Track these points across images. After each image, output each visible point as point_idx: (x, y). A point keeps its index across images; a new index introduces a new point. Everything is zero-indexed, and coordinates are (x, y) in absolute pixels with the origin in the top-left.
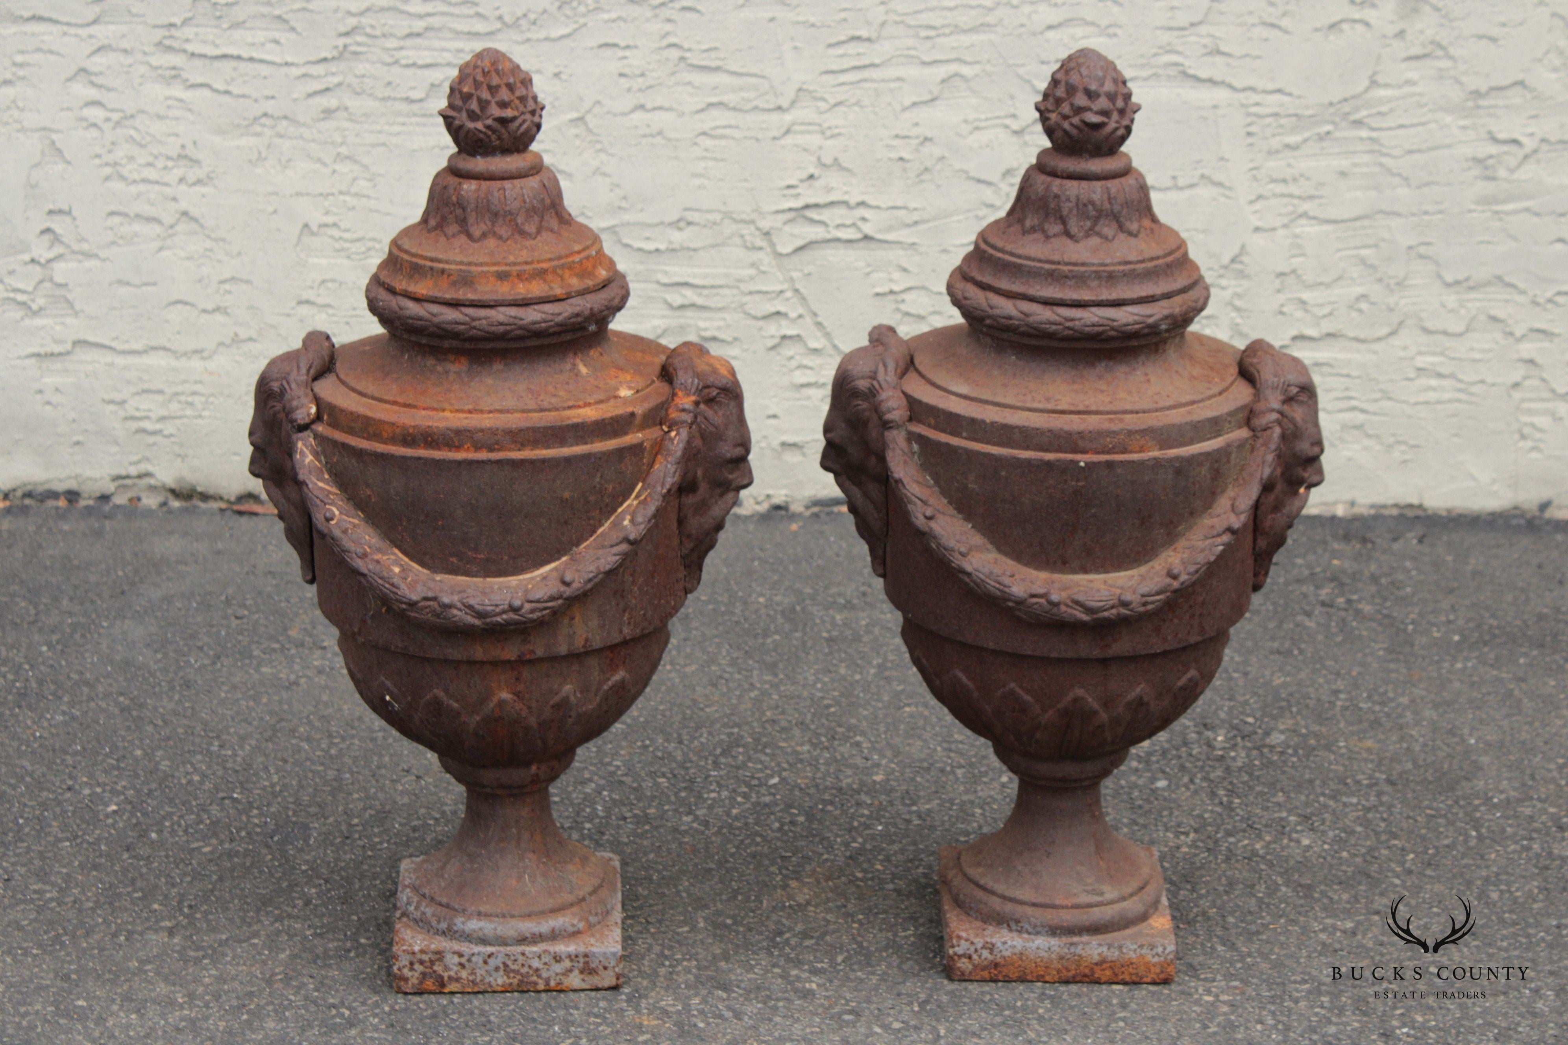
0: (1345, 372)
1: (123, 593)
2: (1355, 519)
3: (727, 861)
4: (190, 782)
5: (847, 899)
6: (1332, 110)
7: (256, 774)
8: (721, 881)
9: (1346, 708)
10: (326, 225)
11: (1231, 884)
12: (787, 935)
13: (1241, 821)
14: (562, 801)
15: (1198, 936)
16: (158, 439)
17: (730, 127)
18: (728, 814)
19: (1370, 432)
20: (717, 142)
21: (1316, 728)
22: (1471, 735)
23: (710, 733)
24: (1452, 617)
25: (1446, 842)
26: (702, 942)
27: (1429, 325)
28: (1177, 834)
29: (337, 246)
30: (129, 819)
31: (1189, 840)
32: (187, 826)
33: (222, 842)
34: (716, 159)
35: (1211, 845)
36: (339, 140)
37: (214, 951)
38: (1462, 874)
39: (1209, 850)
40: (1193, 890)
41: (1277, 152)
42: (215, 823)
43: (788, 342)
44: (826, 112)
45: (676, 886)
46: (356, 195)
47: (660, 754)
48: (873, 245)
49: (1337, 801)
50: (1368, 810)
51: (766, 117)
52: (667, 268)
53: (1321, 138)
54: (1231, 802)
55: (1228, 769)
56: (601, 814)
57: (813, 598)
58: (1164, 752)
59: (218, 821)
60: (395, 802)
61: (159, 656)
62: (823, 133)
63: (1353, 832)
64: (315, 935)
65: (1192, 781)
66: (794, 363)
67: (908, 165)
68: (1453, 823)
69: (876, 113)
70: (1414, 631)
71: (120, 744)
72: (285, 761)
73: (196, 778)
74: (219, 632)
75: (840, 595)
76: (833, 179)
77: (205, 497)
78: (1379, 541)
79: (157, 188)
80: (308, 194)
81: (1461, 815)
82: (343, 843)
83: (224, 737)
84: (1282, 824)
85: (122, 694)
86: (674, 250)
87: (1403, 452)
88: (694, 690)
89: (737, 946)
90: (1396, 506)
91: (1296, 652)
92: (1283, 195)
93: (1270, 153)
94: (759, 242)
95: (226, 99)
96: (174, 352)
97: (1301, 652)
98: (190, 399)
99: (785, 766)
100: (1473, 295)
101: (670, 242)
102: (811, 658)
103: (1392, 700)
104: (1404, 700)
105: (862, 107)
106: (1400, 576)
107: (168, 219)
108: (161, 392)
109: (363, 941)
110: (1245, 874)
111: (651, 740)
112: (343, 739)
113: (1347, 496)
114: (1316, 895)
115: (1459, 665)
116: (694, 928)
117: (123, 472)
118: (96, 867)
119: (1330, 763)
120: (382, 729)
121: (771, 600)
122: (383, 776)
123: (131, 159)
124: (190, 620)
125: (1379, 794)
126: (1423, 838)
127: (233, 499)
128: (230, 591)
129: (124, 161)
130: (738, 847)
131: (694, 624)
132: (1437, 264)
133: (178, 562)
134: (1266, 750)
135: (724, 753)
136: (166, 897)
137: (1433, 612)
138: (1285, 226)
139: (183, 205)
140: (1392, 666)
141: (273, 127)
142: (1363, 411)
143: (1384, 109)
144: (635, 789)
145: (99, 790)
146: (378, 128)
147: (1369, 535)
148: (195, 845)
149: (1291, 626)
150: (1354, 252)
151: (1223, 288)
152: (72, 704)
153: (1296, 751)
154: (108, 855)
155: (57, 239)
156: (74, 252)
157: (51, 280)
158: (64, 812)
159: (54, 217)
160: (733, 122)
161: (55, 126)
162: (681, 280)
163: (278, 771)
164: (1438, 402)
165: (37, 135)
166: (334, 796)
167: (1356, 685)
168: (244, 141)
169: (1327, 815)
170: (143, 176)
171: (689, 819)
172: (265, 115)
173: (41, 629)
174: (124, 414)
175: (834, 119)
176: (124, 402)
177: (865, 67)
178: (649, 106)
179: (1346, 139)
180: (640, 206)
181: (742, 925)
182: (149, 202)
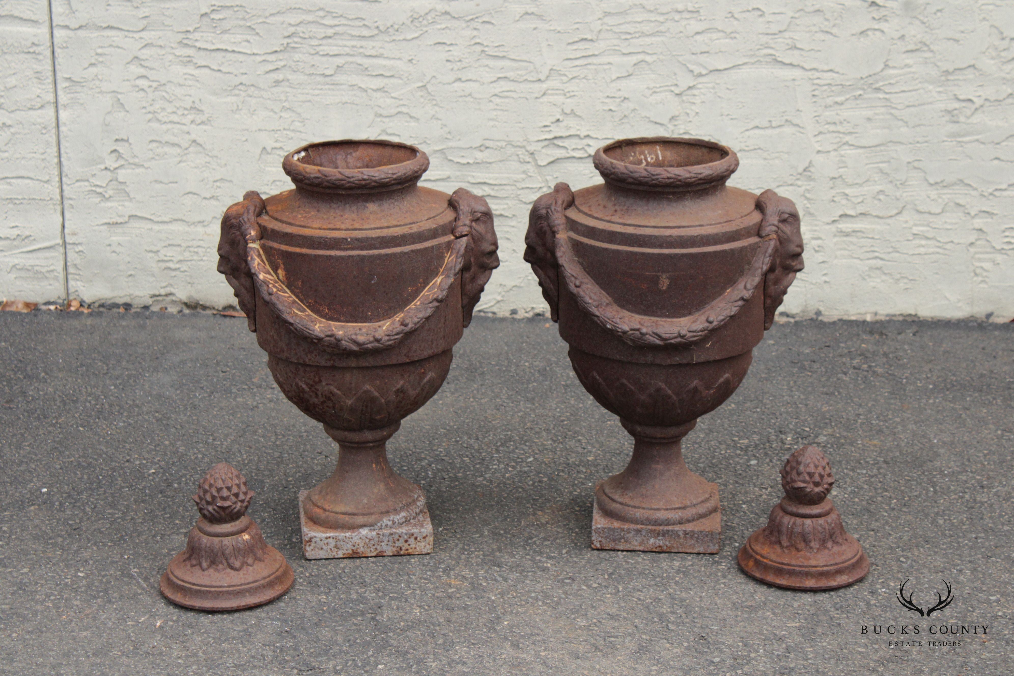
0: (871, 236)
1: (157, 358)
2: (877, 322)
3: (502, 501)
4: (196, 458)
5: (570, 521)
6: (862, 82)
7: (234, 454)
8: (498, 511)
9: (864, 423)
10: (276, 148)
12: (535, 539)
14: (408, 469)
16: (177, 273)
17: (511, 91)
18: (504, 477)
19: (886, 271)
20: (503, 100)
21: (845, 434)
22: (935, 438)
23: (494, 435)
24: (929, 375)
25: (915, 494)
26: (486, 542)
27: (920, 208)
28: (761, 489)
30: (162, 477)
31: (767, 492)
34: (503, 110)
36: (284, 99)
38: (923, 511)
41: (830, 106)
44: (567, 82)
45: (472, 514)
46: (293, 130)
47: (465, 445)
49: (854, 472)
50: (872, 477)
51: (532, 85)
52: (474, 174)
53: (856, 98)
56: (431, 476)
58: (756, 446)
60: (313, 469)
61: (178, 392)
62: (565, 95)
63: (862, 488)
65: (771, 461)
67: (615, 114)
68: (920, 484)
69: (596, 84)
70: (907, 382)
71: (156, 438)
72: (251, 448)
73: (200, 456)
74: (213, 379)
76: (571, 122)
77: (204, 308)
78: (890, 334)
79: (178, 126)
80: (265, 130)
81: (925, 480)
82: (283, 490)
83: (216, 435)
85: (157, 412)
86: (478, 163)
87: (906, 283)
88: (486, 412)
89: (506, 545)
90: (901, 315)
91: (836, 394)
92: (834, 132)
93: (826, 107)
94: (528, 159)
95: (218, 74)
96: (187, 222)
97: (840, 393)
98: (196, 250)
99: (537, 452)
100: (945, 191)
101: (476, 159)
103: (890, 419)
104: (898, 420)
105: (587, 80)
106: (901, 353)
107: (184, 144)
108: (179, 246)
109: (294, 540)
111: (461, 438)
113: (873, 309)
115: (931, 401)
116: (482, 535)
117: (157, 293)
118: (143, 501)
119: (852, 452)
121: (532, 364)
122: (306, 456)
123: (163, 109)
124: (196, 373)
125: (879, 469)
126: (902, 492)
127: (220, 308)
128: (219, 358)
129: (159, 111)
130: (508, 494)
131: (487, 377)
132: (925, 173)
133: (189, 342)
135: (502, 445)
136: (183, 517)
137: (918, 372)
138: (835, 150)
139: (193, 136)
140: (892, 401)
141: (245, 91)
142: (881, 259)
143: (892, 81)
144: (450, 463)
145: (144, 462)
146: (307, 91)
147: (884, 331)
149: (835, 379)
150: (876, 165)
151: (799, 186)
152: (129, 417)
153: (832, 446)
154: (150, 495)
155: (120, 156)
156: (130, 164)
157: (117, 180)
158: (125, 473)
159: (119, 143)
160: (512, 89)
161: (120, 90)
162: (482, 181)
163: (246, 452)
164: (926, 254)
165: (109, 95)
166: (278, 466)
167: (870, 412)
168: (229, 99)
169: (848, 480)
170: (170, 119)
171: (481, 479)
172: (241, 84)
173: (110, 377)
174: (158, 259)
175: (571, 87)
176: (158, 251)
177: (589, 56)
178: (463, 79)
179: (870, 99)
180: (458, 138)
181: (509, 533)
182: (173, 134)
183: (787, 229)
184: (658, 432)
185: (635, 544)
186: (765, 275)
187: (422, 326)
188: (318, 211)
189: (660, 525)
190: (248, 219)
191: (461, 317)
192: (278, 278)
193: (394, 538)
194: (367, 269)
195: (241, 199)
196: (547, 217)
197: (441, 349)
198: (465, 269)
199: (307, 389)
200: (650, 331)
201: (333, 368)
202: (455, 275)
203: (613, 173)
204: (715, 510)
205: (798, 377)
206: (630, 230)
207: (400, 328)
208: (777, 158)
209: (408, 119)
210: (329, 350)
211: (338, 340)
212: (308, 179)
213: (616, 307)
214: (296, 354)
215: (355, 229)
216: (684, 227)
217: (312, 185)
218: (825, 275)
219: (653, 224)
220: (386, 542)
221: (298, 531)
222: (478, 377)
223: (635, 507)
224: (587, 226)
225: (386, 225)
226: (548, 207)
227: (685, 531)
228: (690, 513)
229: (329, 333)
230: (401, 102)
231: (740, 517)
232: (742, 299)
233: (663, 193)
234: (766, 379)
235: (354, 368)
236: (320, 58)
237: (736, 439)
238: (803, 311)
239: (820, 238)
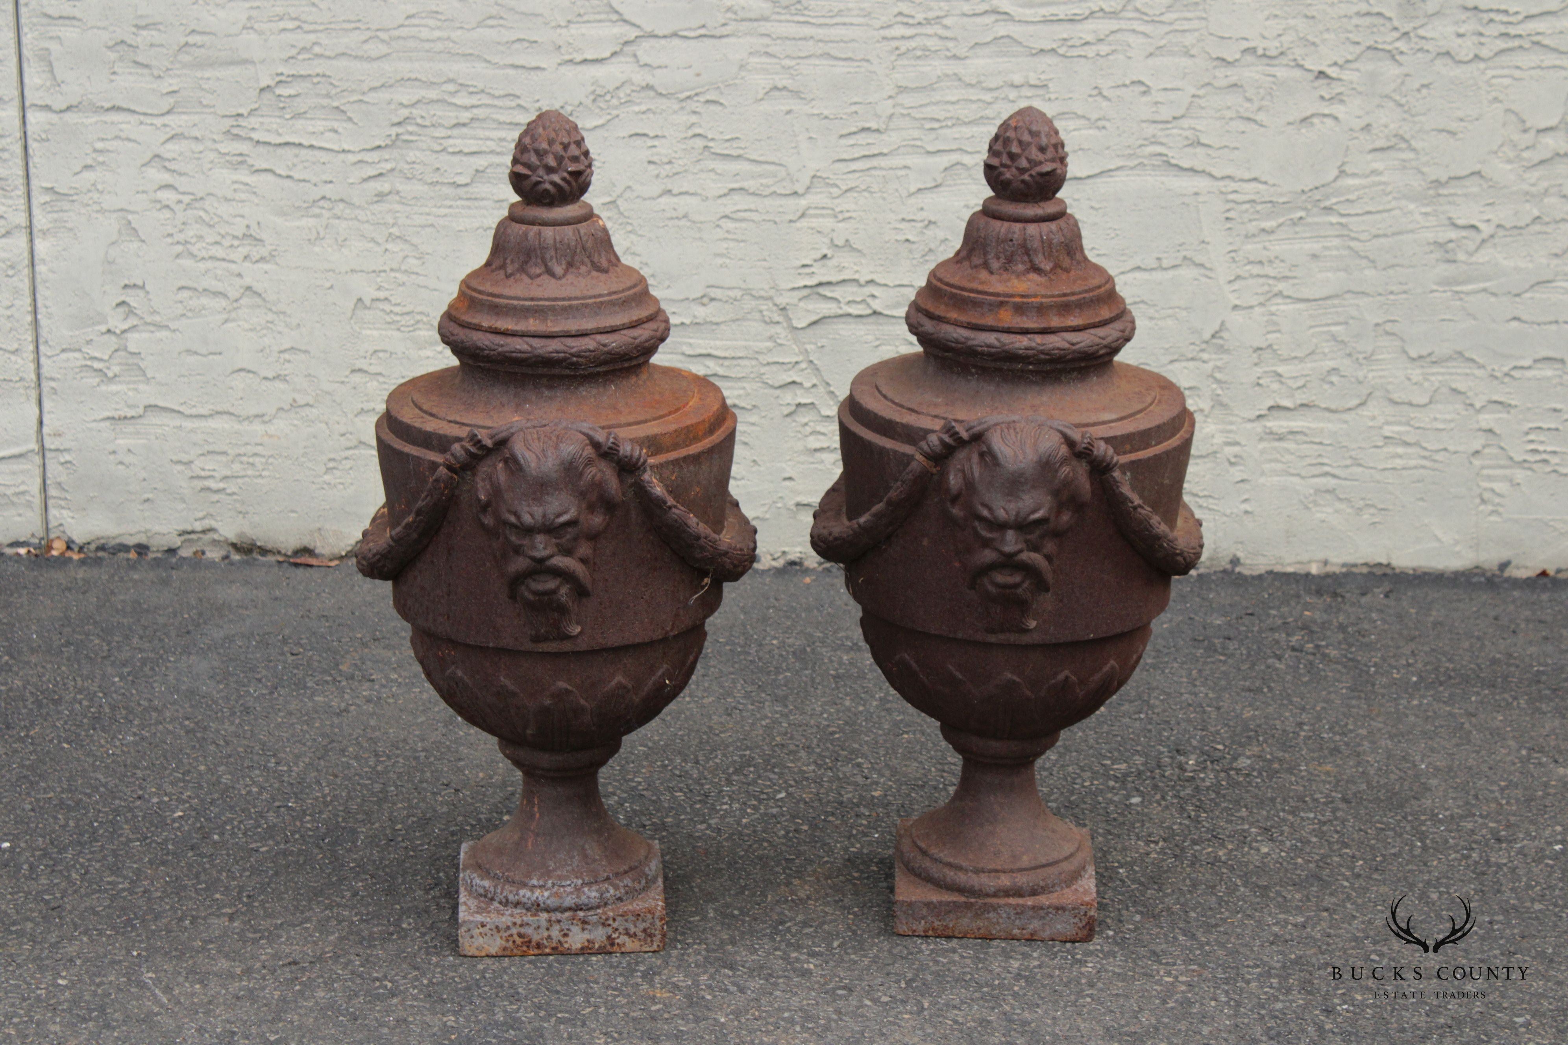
0: (1317, 440)
1: (188, 632)
2: (1327, 576)
3: (736, 862)
4: (249, 793)
5: (844, 895)
6: (1304, 197)
7: (309, 787)
8: (730, 879)
9: (1310, 738)
10: (378, 300)
11: (1194, 885)
12: (789, 924)
13: (1206, 832)
15: (1162, 928)
16: (221, 496)
17: (750, 210)
18: (739, 823)
19: (1342, 496)
20: (738, 225)
21: (1280, 754)
22: (1422, 761)
23: (724, 755)
24: (1411, 661)
25: (1393, 851)
26: (711, 929)
27: (1395, 396)
28: (1148, 842)
29: (388, 319)
30: (194, 823)
31: (1158, 848)
32: (246, 830)
33: (278, 844)
34: (737, 241)
35: (1178, 852)
36: (391, 221)
37: (270, 933)
38: (1405, 878)
39: (1176, 856)
40: (1160, 890)
41: (1254, 235)
42: (271, 828)
43: (802, 409)
44: (838, 197)
46: (406, 272)
47: (677, 773)
48: (881, 320)
49: (1295, 816)
50: (1325, 823)
51: (783, 201)
52: (692, 341)
53: (1294, 223)
54: (1199, 816)
55: (1197, 788)
57: (822, 641)
58: (1140, 774)
59: (275, 825)
60: (435, 811)
61: (221, 686)
62: (835, 217)
63: (1309, 842)
64: (362, 921)
65: (1163, 798)
66: (808, 429)
67: (914, 246)
68: (1401, 835)
69: (884, 199)
70: (1376, 672)
71: (185, 761)
72: (336, 776)
73: (255, 790)
74: (276, 666)
75: (847, 638)
76: (845, 259)
77: (264, 551)
78: (1348, 595)
79: (224, 265)
80: (362, 271)
81: (1408, 828)
82: (387, 845)
83: (281, 755)
84: (1244, 834)
85: (187, 719)
86: (697, 324)
87: (1372, 515)
88: (710, 718)
89: (743, 933)
90: (1366, 564)
91: (1265, 690)
92: (1259, 276)
93: (1247, 237)
94: (776, 317)
95: (287, 183)
96: (237, 416)
97: (1270, 689)
98: (251, 460)
99: (792, 783)
100: (1435, 370)
101: (695, 317)
102: (819, 692)
103: (1351, 731)
104: (1363, 732)
105: (871, 193)
106: (1366, 626)
107: (233, 294)
108: (224, 453)
109: (404, 926)
110: (1208, 876)
111: (670, 760)
113: (1321, 556)
114: (1272, 895)
115: (1415, 702)
116: (704, 918)
117: (189, 528)
118: (164, 863)
119: (1291, 784)
121: (784, 642)
122: (424, 789)
123: (200, 238)
124: (250, 656)
125: (1334, 811)
126: (1372, 848)
127: (289, 553)
128: (287, 632)
129: (193, 240)
130: (746, 851)
131: (712, 663)
132: (1403, 340)
133: (238, 607)
134: (1232, 773)
135: (736, 772)
136: (227, 888)
137: (1394, 656)
138: (1261, 304)
139: (248, 281)
140: (1354, 702)
141: (330, 209)
142: (1334, 476)
143: (1351, 197)
144: (654, 802)
145: (166, 799)
146: (427, 210)
147: (1339, 591)
148: (253, 846)
149: (1263, 667)
150: (1326, 329)
151: (1204, 362)
152: (142, 727)
153: (1260, 774)
154: (174, 853)
155: (131, 312)
156: (146, 324)
157: (126, 349)
158: (135, 817)
159: (129, 291)
160: (753, 207)
161: (130, 208)
162: (704, 352)
163: (329, 784)
164: (1404, 469)
165: (115, 215)
166: (380, 805)
167: (1319, 719)
168: (304, 222)
169: (1285, 828)
170: (210, 253)
171: (703, 826)
172: (324, 198)
173: (113, 663)
174: (191, 474)
175: (846, 204)
176: (191, 462)
177: (874, 156)
178: (675, 191)
179: (1317, 224)
180: (667, 283)
181: (747, 914)
182: (216, 277)
205: (1205, 663)
208: (1169, 316)
218: (1246, 501)
231: (1114, 889)
234: (1155, 667)
236: (448, 157)
237: (1108, 762)
238: (1211, 559)
239: (1237, 444)
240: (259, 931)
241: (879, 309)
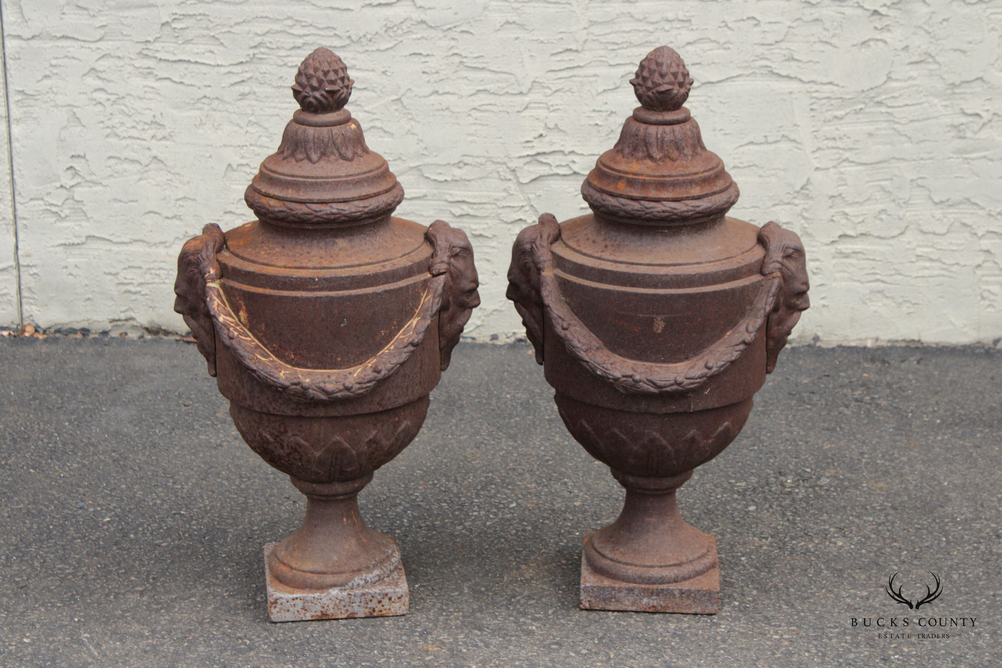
0: (872, 257)
1: (115, 390)
2: (878, 348)
3: (483, 553)
4: (155, 504)
5: (556, 577)
6: (863, 95)
7: (195, 500)
8: (479, 565)
9: (868, 463)
10: (242, 165)
11: (793, 569)
12: (518, 598)
13: (800, 531)
15: (771, 600)
16: (138, 296)
17: (491, 104)
18: (484, 525)
19: (888, 295)
20: (483, 114)
21: (849, 475)
22: (945, 480)
23: (474, 476)
24: (936, 409)
25: (927, 544)
26: (466, 601)
27: (925, 228)
28: (761, 538)
30: (117, 526)
31: (768, 543)
32: (153, 530)
33: (173, 540)
34: (482, 125)
35: (781, 545)
36: (250, 112)
37: (168, 605)
38: (936, 564)
39: (780, 548)
40: (769, 572)
41: (829, 121)
42: (169, 529)
44: (550, 95)
45: (451, 568)
46: (260, 146)
47: (443, 489)
49: (860, 519)
50: (880, 524)
51: (513, 98)
52: (452, 192)
53: (856, 112)
54: (794, 520)
55: (793, 500)
56: (406, 524)
57: (540, 395)
58: (754, 489)
59: (172, 527)
60: (280, 517)
61: (137, 428)
62: (548, 108)
63: (869, 538)
64: (230, 596)
65: (771, 507)
67: (601, 128)
68: (931, 533)
69: (581, 97)
70: (912, 417)
71: (112, 481)
72: (213, 492)
73: (159, 502)
74: (174, 414)
76: (555, 137)
77: (166, 333)
78: (892, 362)
79: (138, 141)
80: (231, 146)
81: (936, 528)
82: (247, 541)
83: (177, 477)
84: (826, 533)
85: (114, 451)
86: (456, 181)
87: (909, 307)
88: (465, 451)
89: (488, 604)
90: (904, 341)
91: (838, 429)
92: (833, 148)
93: (825, 121)
94: (509, 176)
95: (180, 87)
96: (148, 243)
97: (842, 429)
98: (157, 272)
99: (520, 496)
100: (951, 210)
101: (454, 176)
102: (538, 431)
103: (897, 459)
104: (904, 459)
105: (572, 93)
106: (905, 384)
107: (145, 161)
108: (140, 268)
109: (258, 599)
110: (802, 562)
111: (438, 480)
112: (249, 478)
113: (874, 334)
114: (845, 576)
115: (939, 438)
116: (461, 593)
117: (117, 317)
118: (97, 555)
119: (857, 496)
120: (273, 473)
121: (514, 396)
122: (273, 501)
123: (122, 124)
124: (156, 407)
125: (886, 516)
126: (912, 542)
127: (184, 334)
128: (181, 389)
129: (118, 125)
130: (489, 545)
131: (466, 411)
132: (929, 190)
133: (150, 372)
134: (817, 488)
135: (483, 489)
136: (139, 572)
137: (924, 405)
138: (834, 167)
139: (154, 152)
140: (898, 438)
141: (209, 104)
142: (883, 282)
143: (895, 94)
144: (428, 510)
145: (99, 509)
146: (274, 105)
147: (886, 359)
148: (157, 542)
149: (836, 413)
150: (877, 183)
151: (796, 205)
152: (83, 457)
153: (836, 489)
154: (104, 548)
155: (76, 173)
156: (87, 181)
157: (73, 198)
158: (77, 521)
159: (75, 159)
160: (492, 102)
161: (75, 104)
162: (460, 199)
163: (209, 498)
164: (930, 277)
165: (65, 109)
166: (243, 513)
167: (875, 450)
168: (192, 113)
169: (854, 528)
170: (129, 134)
171: (460, 528)
172: (205, 97)
173: (65, 412)
174: (117, 281)
175: (555, 100)
176: (117, 274)
177: (574, 68)
178: (441, 92)
179: (872, 113)
180: (435, 154)
181: (491, 591)
182: (133, 150)
183: (792, 265)
184: (651, 483)
185: (627, 604)
186: (768, 317)
187: (397, 372)
188: (283, 247)
189: (654, 584)
190: (207, 257)
191: (438, 360)
192: (240, 320)
193: (366, 599)
194: (336, 311)
195: (199, 233)
196: (531, 252)
197: (417, 395)
198: (443, 308)
199: (271, 440)
200: (643, 377)
201: (300, 417)
202: (432, 317)
203: (604, 206)
204: (713, 566)
205: (797, 410)
206: (622, 268)
207: (372, 375)
208: (773, 175)
209: (382, 134)
210: (295, 399)
211: (305, 389)
212: (273, 213)
213: (606, 351)
214: (259, 402)
215: (324, 268)
216: (680, 265)
217: (276, 219)
218: (823, 298)
219: (647, 262)
220: (358, 603)
221: (263, 589)
222: (456, 411)
223: (627, 564)
224: (575, 264)
225: (357, 262)
226: (533, 242)
227: (681, 590)
228: (686, 570)
229: (295, 381)
230: (375, 117)
231: (739, 572)
232: (744, 342)
233: (658, 228)
234: (763, 413)
235: (323, 418)
236: (288, 69)
237: (733, 481)
238: (800, 337)
239: (818, 260)
240: (161, 603)
241: (577, 170)
